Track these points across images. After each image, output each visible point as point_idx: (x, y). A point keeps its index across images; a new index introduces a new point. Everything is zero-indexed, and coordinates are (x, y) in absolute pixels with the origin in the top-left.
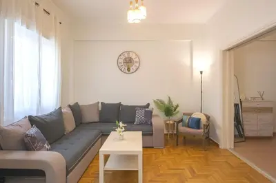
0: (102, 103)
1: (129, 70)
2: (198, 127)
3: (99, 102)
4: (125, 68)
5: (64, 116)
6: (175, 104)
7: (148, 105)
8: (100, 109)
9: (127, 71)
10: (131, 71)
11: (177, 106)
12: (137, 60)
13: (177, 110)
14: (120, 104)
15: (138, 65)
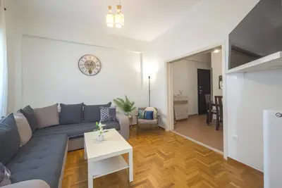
0: (61, 105)
1: (90, 72)
2: (152, 118)
3: (57, 104)
4: (86, 70)
5: (18, 124)
6: (131, 101)
7: (110, 103)
8: (59, 111)
9: (88, 74)
10: (93, 73)
11: (133, 104)
12: (98, 63)
13: (134, 106)
14: (83, 104)
15: (99, 68)
